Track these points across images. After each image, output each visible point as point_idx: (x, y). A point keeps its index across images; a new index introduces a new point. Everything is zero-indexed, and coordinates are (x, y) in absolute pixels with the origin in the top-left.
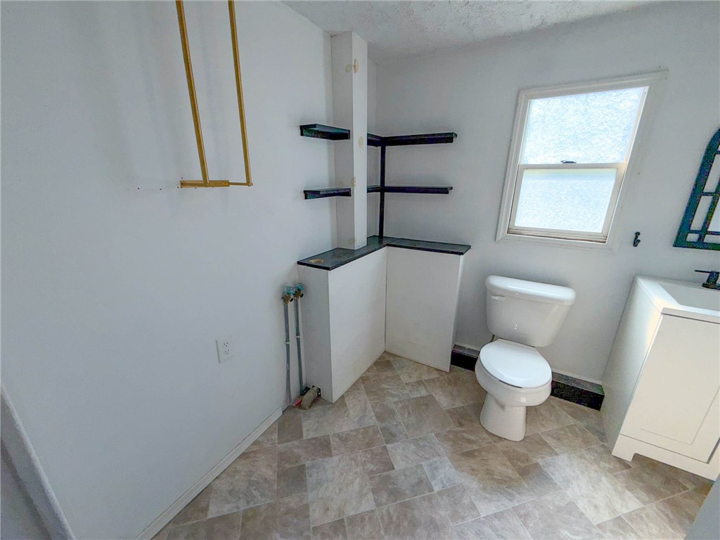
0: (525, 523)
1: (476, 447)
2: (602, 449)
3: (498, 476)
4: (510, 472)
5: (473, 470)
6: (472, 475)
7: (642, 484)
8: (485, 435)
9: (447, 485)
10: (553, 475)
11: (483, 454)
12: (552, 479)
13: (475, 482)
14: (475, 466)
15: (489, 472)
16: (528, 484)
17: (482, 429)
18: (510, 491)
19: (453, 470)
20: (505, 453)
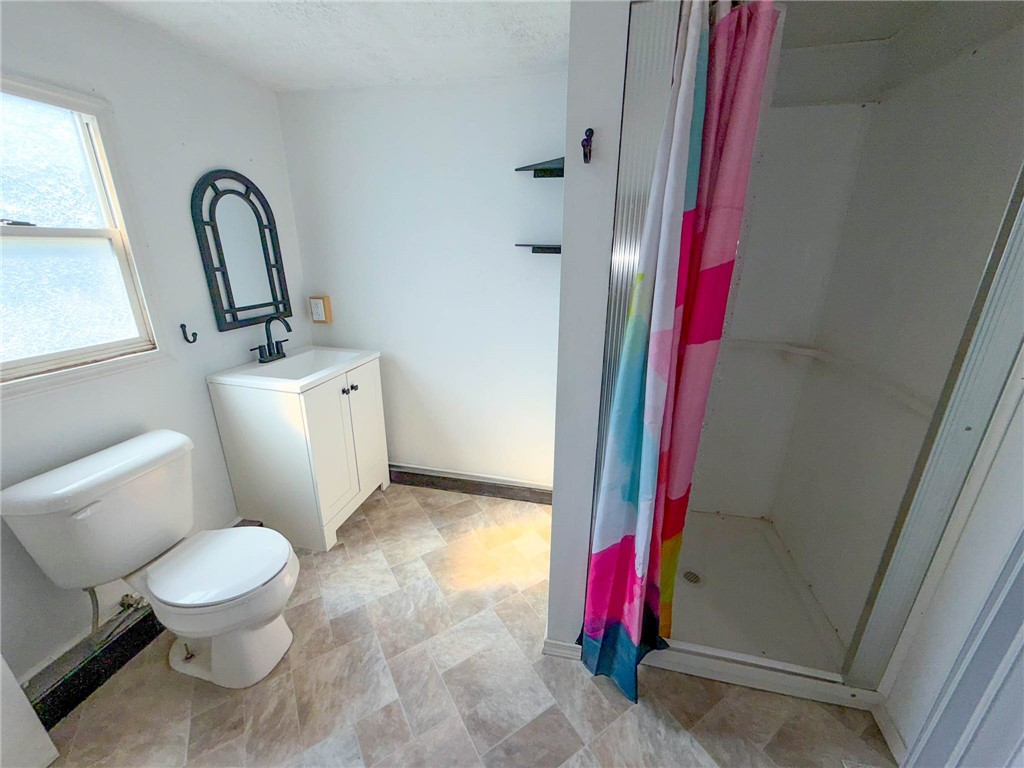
0: (403, 649)
1: (293, 700)
2: (319, 557)
3: (344, 671)
4: (340, 654)
5: (333, 706)
6: (340, 706)
7: (361, 543)
8: (273, 683)
9: (354, 751)
10: (347, 608)
11: (307, 688)
12: (353, 612)
13: (353, 704)
14: (327, 703)
15: (338, 683)
16: (357, 637)
17: (259, 685)
18: (365, 659)
19: (330, 740)
20: (309, 657)
